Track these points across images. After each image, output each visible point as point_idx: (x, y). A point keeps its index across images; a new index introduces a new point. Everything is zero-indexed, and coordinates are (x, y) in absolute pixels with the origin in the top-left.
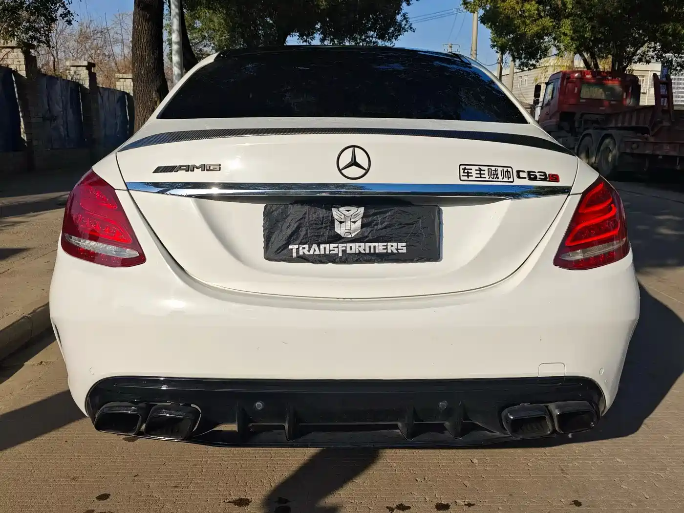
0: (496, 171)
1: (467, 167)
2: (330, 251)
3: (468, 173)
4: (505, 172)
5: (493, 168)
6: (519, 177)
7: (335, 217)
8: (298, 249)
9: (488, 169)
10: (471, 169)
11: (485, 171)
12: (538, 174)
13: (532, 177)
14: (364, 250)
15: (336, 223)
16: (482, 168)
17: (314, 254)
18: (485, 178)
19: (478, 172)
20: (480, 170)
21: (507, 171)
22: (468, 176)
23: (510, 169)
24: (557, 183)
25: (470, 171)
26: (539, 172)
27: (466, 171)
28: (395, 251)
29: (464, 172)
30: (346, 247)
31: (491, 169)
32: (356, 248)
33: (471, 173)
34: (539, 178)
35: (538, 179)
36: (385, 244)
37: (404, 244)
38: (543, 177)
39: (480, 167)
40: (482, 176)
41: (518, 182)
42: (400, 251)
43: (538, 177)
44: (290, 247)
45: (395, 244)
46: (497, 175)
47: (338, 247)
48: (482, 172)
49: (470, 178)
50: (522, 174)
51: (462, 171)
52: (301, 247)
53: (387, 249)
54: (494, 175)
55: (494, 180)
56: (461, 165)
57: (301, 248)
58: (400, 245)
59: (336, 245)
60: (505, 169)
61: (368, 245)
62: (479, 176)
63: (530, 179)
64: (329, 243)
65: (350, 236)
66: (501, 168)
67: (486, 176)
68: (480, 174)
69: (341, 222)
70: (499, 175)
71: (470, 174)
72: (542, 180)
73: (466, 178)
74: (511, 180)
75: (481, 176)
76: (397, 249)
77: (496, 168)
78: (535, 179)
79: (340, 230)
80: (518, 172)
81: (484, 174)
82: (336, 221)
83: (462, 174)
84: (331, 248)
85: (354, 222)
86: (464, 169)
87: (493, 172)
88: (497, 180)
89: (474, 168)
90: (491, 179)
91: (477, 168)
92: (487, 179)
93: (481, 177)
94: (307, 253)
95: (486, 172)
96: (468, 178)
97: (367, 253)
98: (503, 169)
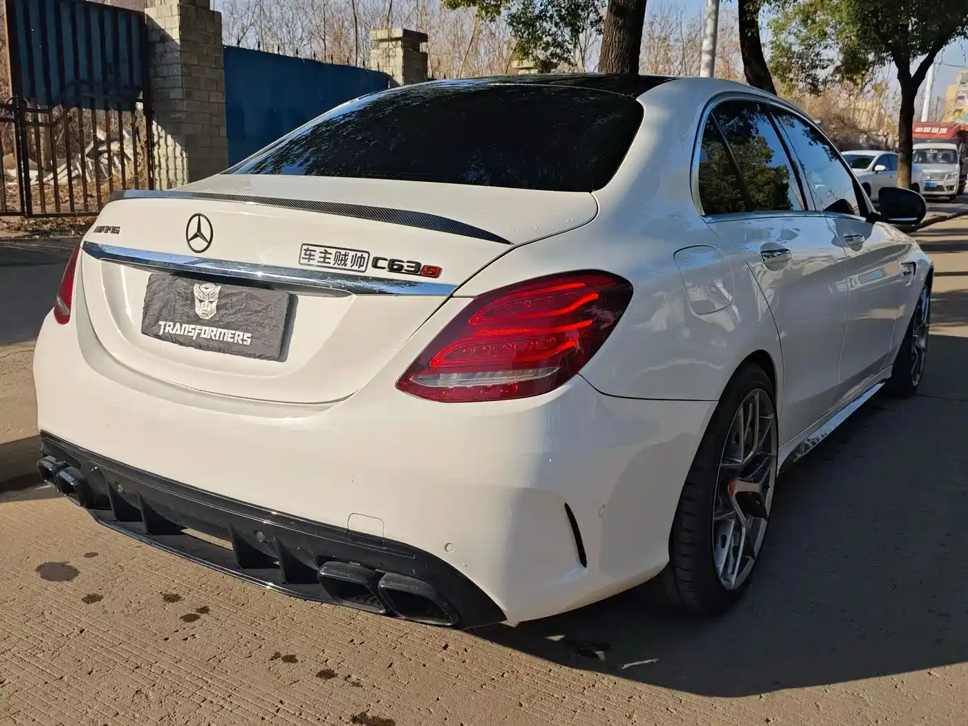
0: (345, 255)
1: (311, 248)
2: (188, 332)
3: (310, 255)
4: (359, 257)
5: (343, 252)
6: (375, 266)
7: (196, 294)
8: (165, 325)
9: (337, 252)
10: (315, 251)
11: (331, 254)
12: (405, 265)
13: (395, 267)
14: (215, 336)
15: (197, 301)
16: (329, 250)
17: (175, 334)
18: (329, 263)
19: (323, 255)
20: (326, 252)
21: (362, 257)
22: (309, 259)
23: (366, 255)
24: (434, 279)
25: (313, 253)
26: (408, 262)
27: (308, 253)
28: (241, 342)
29: (305, 254)
30: (201, 330)
31: (340, 253)
32: (209, 332)
33: (314, 256)
34: (405, 270)
35: (403, 271)
36: (233, 332)
37: (250, 335)
38: (413, 269)
39: (326, 249)
40: (327, 260)
41: (372, 272)
42: (245, 343)
43: (406, 268)
44: (160, 323)
45: (241, 334)
46: (345, 261)
47: (194, 329)
48: (328, 256)
49: (311, 262)
50: (380, 263)
51: (303, 252)
52: (168, 323)
53: (233, 338)
54: (342, 260)
55: (340, 267)
56: (304, 244)
57: (167, 325)
58: (247, 335)
59: (193, 326)
60: (359, 254)
61: (220, 330)
62: (322, 260)
63: (391, 269)
64: (189, 323)
65: (207, 318)
66: (354, 253)
67: (332, 261)
68: (325, 258)
69: (201, 301)
70: (349, 262)
71: (311, 257)
72: (409, 272)
73: (306, 261)
74: (363, 269)
75: (324, 260)
76: (243, 340)
77: (347, 251)
78: (400, 270)
79: (199, 310)
80: (376, 260)
81: (329, 258)
82: (196, 299)
83: (303, 256)
84: (190, 330)
85: (211, 302)
86: (307, 250)
87: (341, 256)
88: (343, 267)
89: (319, 249)
90: (336, 266)
91: (322, 249)
92: (331, 265)
93: (324, 262)
94: (171, 332)
95: (332, 257)
96: (309, 261)
97: (216, 340)
98: (356, 254)
